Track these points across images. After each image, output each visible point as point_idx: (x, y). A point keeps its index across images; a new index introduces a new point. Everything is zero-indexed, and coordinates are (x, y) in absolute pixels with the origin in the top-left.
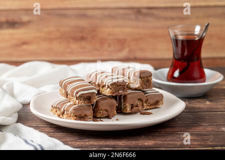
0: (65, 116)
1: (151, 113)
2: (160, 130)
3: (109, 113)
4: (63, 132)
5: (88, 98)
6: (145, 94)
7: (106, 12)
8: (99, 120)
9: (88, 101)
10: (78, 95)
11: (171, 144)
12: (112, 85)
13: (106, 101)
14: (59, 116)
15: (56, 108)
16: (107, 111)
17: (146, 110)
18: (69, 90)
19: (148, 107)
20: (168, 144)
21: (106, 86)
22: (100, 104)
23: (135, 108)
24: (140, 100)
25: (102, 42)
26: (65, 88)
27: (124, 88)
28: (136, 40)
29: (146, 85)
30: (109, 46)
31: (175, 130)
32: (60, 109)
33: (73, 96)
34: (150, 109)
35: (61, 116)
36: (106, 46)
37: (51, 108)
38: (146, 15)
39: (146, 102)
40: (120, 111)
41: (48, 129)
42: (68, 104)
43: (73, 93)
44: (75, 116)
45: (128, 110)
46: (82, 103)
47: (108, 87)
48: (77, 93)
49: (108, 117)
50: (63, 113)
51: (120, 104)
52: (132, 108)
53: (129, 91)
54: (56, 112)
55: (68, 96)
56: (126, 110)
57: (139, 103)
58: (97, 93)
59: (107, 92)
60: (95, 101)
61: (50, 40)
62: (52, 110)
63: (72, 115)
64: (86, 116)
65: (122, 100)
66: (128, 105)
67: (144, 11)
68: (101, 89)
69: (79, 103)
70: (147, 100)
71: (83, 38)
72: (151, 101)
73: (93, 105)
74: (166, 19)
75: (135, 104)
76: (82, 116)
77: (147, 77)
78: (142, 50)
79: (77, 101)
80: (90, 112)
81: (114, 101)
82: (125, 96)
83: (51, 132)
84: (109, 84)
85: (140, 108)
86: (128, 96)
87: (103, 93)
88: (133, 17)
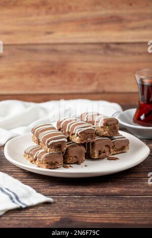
0: (37, 162)
1: (118, 159)
2: (125, 176)
3: (78, 159)
4: (35, 178)
5: (59, 146)
6: (112, 140)
7: (76, 48)
8: (68, 166)
9: (58, 149)
10: (49, 144)
11: (135, 191)
12: (81, 133)
13: (75, 148)
14: (32, 162)
15: (29, 154)
16: (76, 157)
17: (113, 155)
18: (41, 138)
19: (115, 153)
20: (132, 192)
21: (76, 135)
22: (69, 151)
23: (102, 155)
24: (107, 146)
25: (72, 76)
26: (37, 135)
27: (92, 136)
28: (105, 74)
29: (113, 132)
30: (79, 80)
31: (140, 176)
32: (32, 155)
33: (44, 144)
34: (117, 154)
35: (33, 162)
36: (75, 80)
37: (24, 153)
38: (114, 50)
39: (113, 147)
40: (89, 157)
41: (21, 175)
42: (40, 151)
43: (45, 141)
44: (47, 163)
45: (96, 156)
46: (53, 151)
47: (77, 135)
48: (48, 142)
49: (77, 163)
50: (35, 160)
51: (88, 150)
52: (100, 154)
53: (97, 138)
54: (29, 157)
55: (40, 143)
56: (94, 156)
57: (106, 149)
58: (67, 141)
59: (76, 139)
60: (65, 149)
61: (22, 74)
62: (25, 156)
63: (44, 162)
64: (57, 162)
65: (91, 147)
66: (95, 151)
67: (113, 46)
68: (71, 136)
69: (50, 151)
70: (114, 146)
71: (53, 73)
72: (118, 147)
73: (63, 153)
74: (134, 54)
75: (103, 150)
76: (54, 162)
77: (114, 125)
78: (111, 84)
79: (49, 150)
80: (60, 160)
81: (83, 148)
82: (93, 143)
83: (24, 178)
84: (78, 133)
85: (107, 154)
86: (96, 143)
87: (73, 140)
88: (101, 52)
